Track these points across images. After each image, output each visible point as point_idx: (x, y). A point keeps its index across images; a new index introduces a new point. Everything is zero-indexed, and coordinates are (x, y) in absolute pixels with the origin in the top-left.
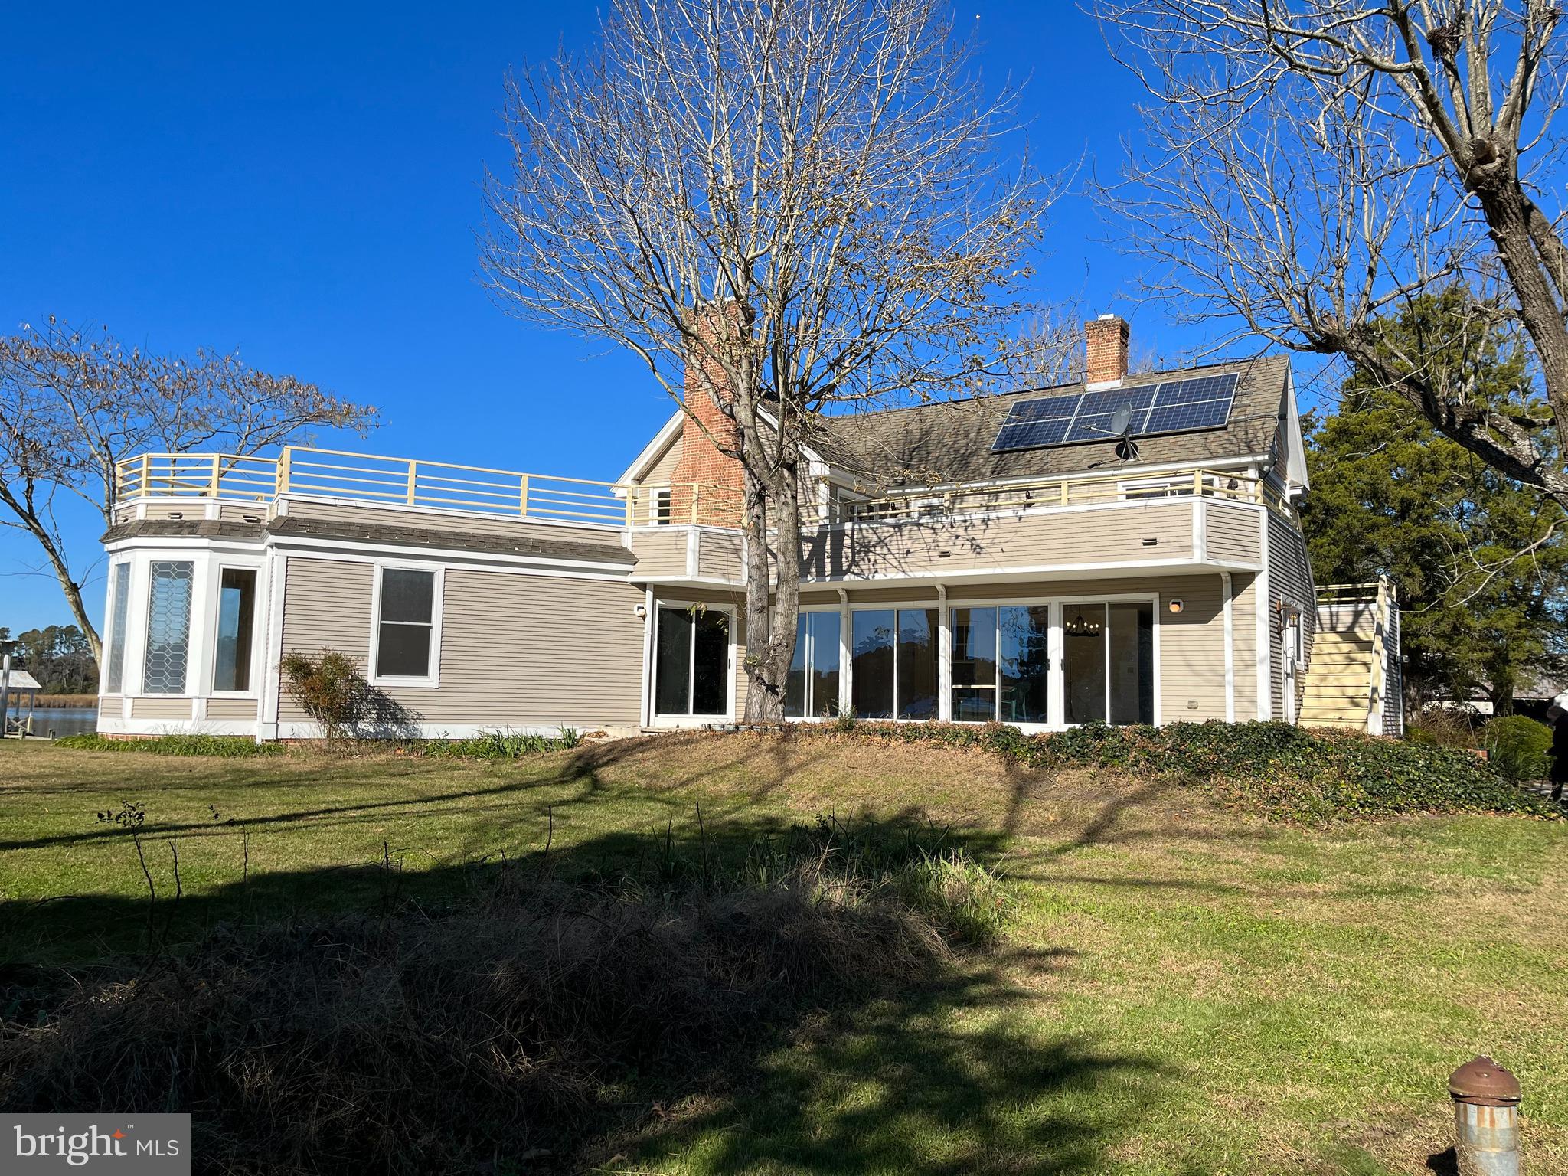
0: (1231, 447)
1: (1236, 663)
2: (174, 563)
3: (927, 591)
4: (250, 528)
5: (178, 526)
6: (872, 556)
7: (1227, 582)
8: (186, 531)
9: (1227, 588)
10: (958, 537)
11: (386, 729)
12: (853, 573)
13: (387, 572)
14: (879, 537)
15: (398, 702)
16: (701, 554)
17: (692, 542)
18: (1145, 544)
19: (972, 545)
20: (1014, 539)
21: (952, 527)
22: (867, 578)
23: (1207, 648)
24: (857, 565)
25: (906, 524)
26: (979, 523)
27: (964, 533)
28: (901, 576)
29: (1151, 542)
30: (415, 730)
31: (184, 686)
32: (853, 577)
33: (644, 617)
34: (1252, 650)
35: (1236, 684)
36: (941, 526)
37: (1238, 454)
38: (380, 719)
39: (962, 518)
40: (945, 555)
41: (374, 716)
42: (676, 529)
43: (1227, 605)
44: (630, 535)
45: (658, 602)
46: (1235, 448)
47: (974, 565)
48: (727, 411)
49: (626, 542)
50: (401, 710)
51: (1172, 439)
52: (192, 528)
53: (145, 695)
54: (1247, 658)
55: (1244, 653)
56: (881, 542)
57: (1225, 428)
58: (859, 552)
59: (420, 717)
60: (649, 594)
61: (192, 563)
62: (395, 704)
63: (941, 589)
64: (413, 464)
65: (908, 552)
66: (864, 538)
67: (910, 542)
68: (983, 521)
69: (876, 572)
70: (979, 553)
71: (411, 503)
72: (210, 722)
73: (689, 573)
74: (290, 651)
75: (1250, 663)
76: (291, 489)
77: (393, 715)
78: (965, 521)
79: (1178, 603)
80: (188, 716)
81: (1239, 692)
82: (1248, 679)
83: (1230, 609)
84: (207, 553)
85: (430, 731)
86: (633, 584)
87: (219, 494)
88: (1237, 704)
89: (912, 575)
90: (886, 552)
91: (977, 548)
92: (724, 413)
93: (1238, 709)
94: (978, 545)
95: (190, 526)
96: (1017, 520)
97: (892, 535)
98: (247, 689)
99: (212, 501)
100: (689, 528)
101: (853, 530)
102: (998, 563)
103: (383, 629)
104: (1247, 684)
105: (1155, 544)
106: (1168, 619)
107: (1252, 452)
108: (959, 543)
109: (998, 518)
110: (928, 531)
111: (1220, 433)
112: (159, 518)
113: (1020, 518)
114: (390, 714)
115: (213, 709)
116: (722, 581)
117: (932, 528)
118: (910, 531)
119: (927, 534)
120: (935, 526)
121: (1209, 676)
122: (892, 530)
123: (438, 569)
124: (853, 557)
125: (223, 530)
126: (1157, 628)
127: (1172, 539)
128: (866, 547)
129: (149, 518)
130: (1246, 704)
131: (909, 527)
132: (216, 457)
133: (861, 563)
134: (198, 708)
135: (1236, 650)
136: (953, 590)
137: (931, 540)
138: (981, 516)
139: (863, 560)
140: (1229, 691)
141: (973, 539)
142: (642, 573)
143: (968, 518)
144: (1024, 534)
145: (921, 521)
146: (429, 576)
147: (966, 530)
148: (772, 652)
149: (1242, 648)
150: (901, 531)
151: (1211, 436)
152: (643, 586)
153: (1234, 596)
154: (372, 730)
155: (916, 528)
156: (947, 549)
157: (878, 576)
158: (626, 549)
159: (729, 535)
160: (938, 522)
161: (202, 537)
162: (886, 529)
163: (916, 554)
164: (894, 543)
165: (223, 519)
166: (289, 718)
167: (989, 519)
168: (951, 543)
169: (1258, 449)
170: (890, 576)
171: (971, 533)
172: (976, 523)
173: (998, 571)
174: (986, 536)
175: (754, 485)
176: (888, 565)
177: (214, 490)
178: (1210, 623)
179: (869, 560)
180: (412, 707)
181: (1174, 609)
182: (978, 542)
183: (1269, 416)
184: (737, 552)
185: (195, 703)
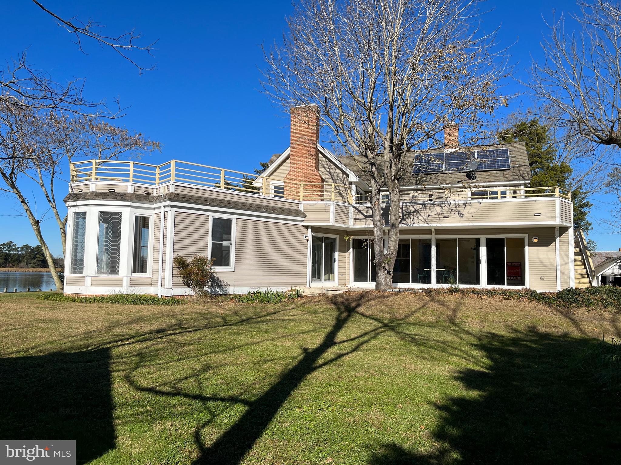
0: (515, 177)
1: (561, 262)
2: (111, 213)
3: (428, 231)
4: (147, 197)
5: (113, 195)
6: (412, 217)
7: (557, 231)
8: (118, 198)
9: (557, 233)
10: (452, 210)
11: (215, 290)
12: (403, 223)
13: (214, 219)
14: (415, 209)
15: (219, 278)
16: (336, 215)
17: (332, 208)
18: (535, 215)
19: (459, 214)
20: (477, 212)
21: (449, 206)
22: (410, 226)
23: (550, 256)
24: (405, 220)
25: (428, 204)
26: (462, 205)
27: (455, 209)
28: (426, 225)
29: (539, 215)
30: (226, 290)
31: (118, 271)
32: (403, 225)
33: (307, 240)
34: (568, 257)
35: (561, 270)
36: (444, 205)
37: (519, 180)
38: (212, 286)
39: (454, 202)
40: (446, 217)
41: (210, 284)
42: (325, 203)
43: (558, 240)
44: (302, 205)
45: (312, 234)
46: (517, 177)
47: (460, 222)
48: (364, 154)
49: (301, 208)
50: (220, 281)
51: (489, 173)
52: (122, 196)
53: (98, 275)
54: (566, 260)
55: (565, 258)
56: (416, 211)
57: (509, 170)
58: (405, 215)
59: (228, 284)
60: (310, 230)
61: (121, 213)
62: (218, 279)
63: (433, 230)
64: (223, 170)
65: (429, 216)
66: (408, 209)
67: (430, 211)
68: (464, 204)
69: (414, 223)
70: (462, 217)
71: (222, 188)
72: (133, 288)
73: (331, 222)
74: (176, 255)
75: (567, 262)
76: (176, 180)
77: (217, 284)
78: (455, 204)
79: (536, 238)
80: (122, 285)
81: (562, 273)
82: (566, 268)
83: (559, 241)
84: (129, 208)
85: (231, 290)
86: (304, 226)
87: (133, 181)
88: (562, 278)
89: (431, 225)
90: (419, 215)
91: (461, 215)
92: (362, 155)
93: (562, 280)
94: (461, 214)
95: (121, 196)
96: (479, 204)
97: (421, 208)
98: (146, 272)
99: (131, 184)
100: (331, 203)
101: (403, 206)
102: (471, 221)
103: (213, 244)
104: (566, 270)
105: (540, 215)
106: (531, 244)
107: (525, 179)
108: (453, 212)
109: (470, 203)
110: (438, 207)
111: (508, 171)
112: (103, 191)
113: (480, 203)
114: (216, 283)
115: (133, 282)
116: (343, 226)
117: (440, 206)
118: (430, 207)
119: (438, 209)
120: (441, 205)
121: (550, 267)
122: (421, 206)
123: (234, 218)
124: (403, 217)
125: (136, 198)
126: (527, 249)
127: (547, 214)
128: (409, 213)
129: (97, 191)
130: (566, 278)
131: (429, 205)
132: (132, 163)
133: (407, 219)
134: (126, 281)
135: (561, 257)
136: (438, 231)
137: (440, 211)
138: (463, 202)
139: (408, 218)
140: (559, 273)
141: (459, 211)
142: (308, 221)
143: (457, 202)
144: (482, 210)
145: (435, 203)
146: (229, 222)
147: (456, 207)
148: (388, 257)
149: (564, 256)
150: (425, 207)
151: (505, 172)
152: (307, 227)
153: (560, 236)
154: (209, 291)
155: (432, 206)
156: (447, 215)
157: (415, 225)
158: (301, 211)
159: (345, 206)
160: (443, 204)
161: (128, 201)
162: (418, 206)
163: (433, 217)
164: (423, 212)
165: (135, 192)
166: (178, 286)
167: (466, 203)
168: (449, 212)
169: (527, 178)
170: (421, 225)
171: (458, 208)
172: (460, 205)
173: (471, 224)
174: (465, 210)
175: (376, 186)
176: (420, 221)
177: (131, 178)
178: (550, 246)
179: (410, 218)
180: (225, 280)
181: (536, 241)
182: (462, 212)
183: (526, 166)
184: (348, 214)
185: (125, 279)
